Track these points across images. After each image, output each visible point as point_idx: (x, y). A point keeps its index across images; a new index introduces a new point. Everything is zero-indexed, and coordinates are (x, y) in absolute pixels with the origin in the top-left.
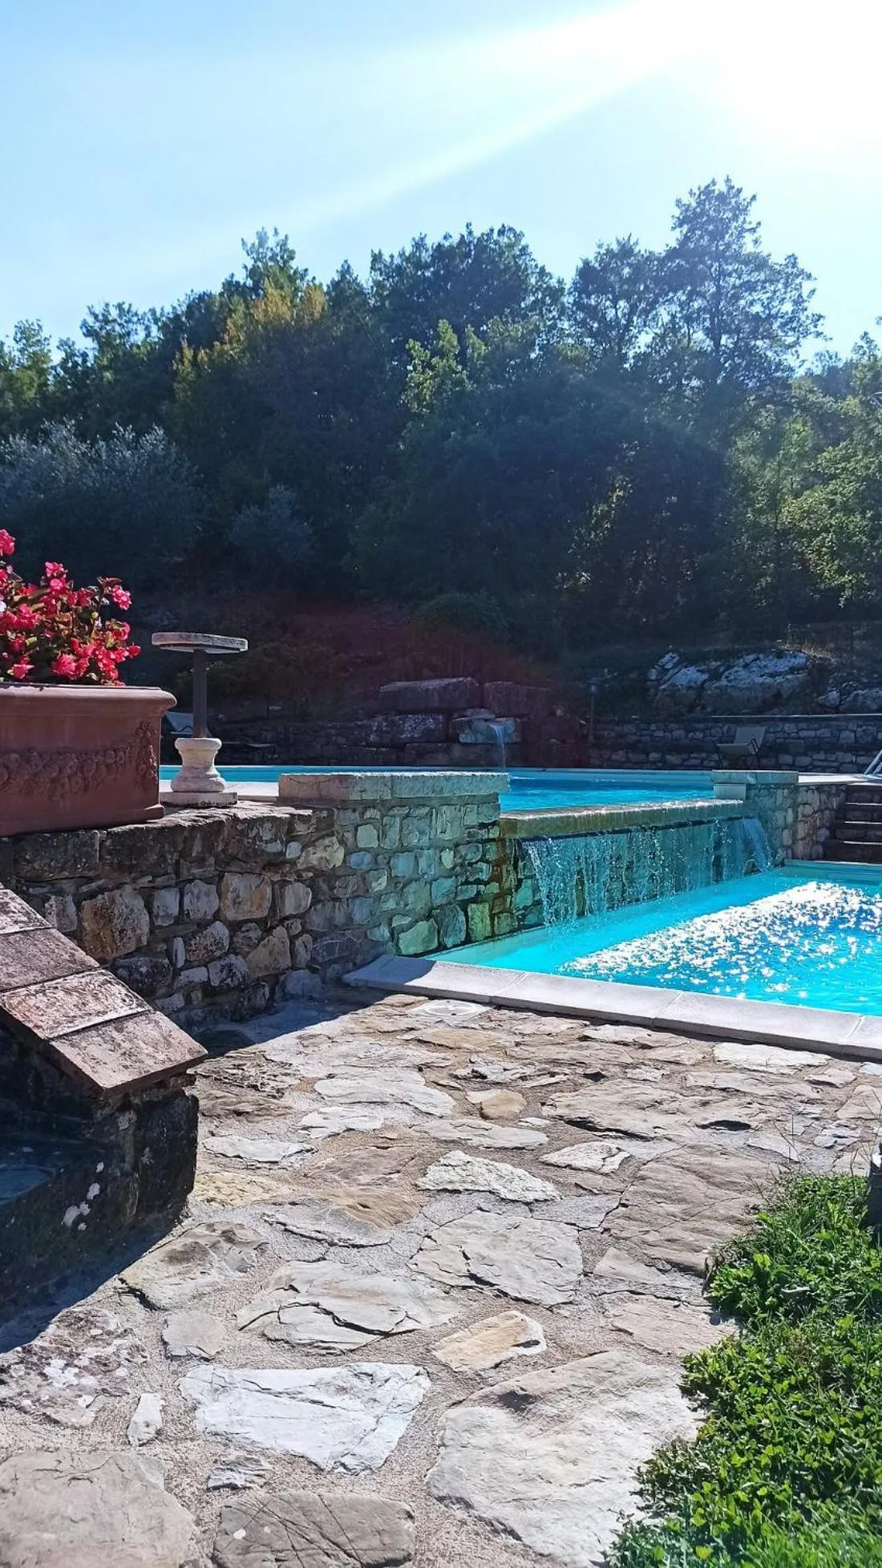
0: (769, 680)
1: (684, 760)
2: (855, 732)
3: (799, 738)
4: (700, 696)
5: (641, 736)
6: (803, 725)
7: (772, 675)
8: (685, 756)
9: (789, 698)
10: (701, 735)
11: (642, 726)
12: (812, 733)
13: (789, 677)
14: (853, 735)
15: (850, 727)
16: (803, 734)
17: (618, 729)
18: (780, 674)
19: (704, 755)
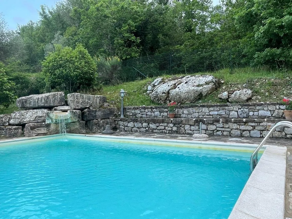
0: (196, 88)
1: (157, 126)
2: (237, 112)
3: (210, 115)
4: (168, 97)
5: (142, 114)
6: (211, 109)
7: (198, 86)
8: (157, 125)
9: (206, 95)
10: (166, 114)
11: (142, 110)
12: (216, 113)
13: (205, 86)
14: (236, 113)
15: (234, 109)
16: (211, 113)
17: (133, 111)
18: (202, 85)
19: (166, 124)
